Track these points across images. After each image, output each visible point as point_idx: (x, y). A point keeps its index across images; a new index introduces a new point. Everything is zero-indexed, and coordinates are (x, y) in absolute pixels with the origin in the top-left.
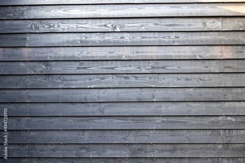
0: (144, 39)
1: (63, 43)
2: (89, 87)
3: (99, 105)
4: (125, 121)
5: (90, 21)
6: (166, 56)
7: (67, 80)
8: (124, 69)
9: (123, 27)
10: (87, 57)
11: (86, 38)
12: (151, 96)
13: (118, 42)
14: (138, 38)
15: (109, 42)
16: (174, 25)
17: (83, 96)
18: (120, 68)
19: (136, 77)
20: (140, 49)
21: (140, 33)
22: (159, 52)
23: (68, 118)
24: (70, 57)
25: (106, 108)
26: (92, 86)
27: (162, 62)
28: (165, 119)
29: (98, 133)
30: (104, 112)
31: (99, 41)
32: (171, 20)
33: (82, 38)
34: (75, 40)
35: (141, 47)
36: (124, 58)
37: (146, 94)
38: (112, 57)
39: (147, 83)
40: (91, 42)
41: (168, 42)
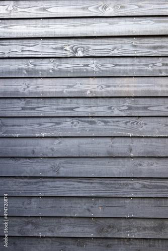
0: (117, 68)
1: (3, 72)
2: (37, 135)
3: (52, 162)
4: (89, 185)
5: (40, 42)
6: (149, 91)
7: (7, 126)
8: (89, 110)
9: (88, 50)
10: (36, 93)
11: (35, 65)
12: (127, 149)
13: (81, 71)
14: (109, 65)
15: (67, 71)
16: (161, 47)
17: (30, 148)
18: (82, 108)
19: (106, 122)
20: (111, 81)
21: (111, 59)
22: (138, 86)
23: (8, 179)
24: (11, 93)
25: (62, 165)
26: (43, 135)
27: (143, 100)
28: (147, 183)
29: (50, 201)
30: (60, 172)
31: (53, 70)
32: (156, 40)
33: (28, 65)
34: (19, 69)
35: (113, 79)
36: (88, 94)
37: (120, 146)
38: (71, 92)
39: (122, 130)
40: (42, 71)
41: (153, 72)
